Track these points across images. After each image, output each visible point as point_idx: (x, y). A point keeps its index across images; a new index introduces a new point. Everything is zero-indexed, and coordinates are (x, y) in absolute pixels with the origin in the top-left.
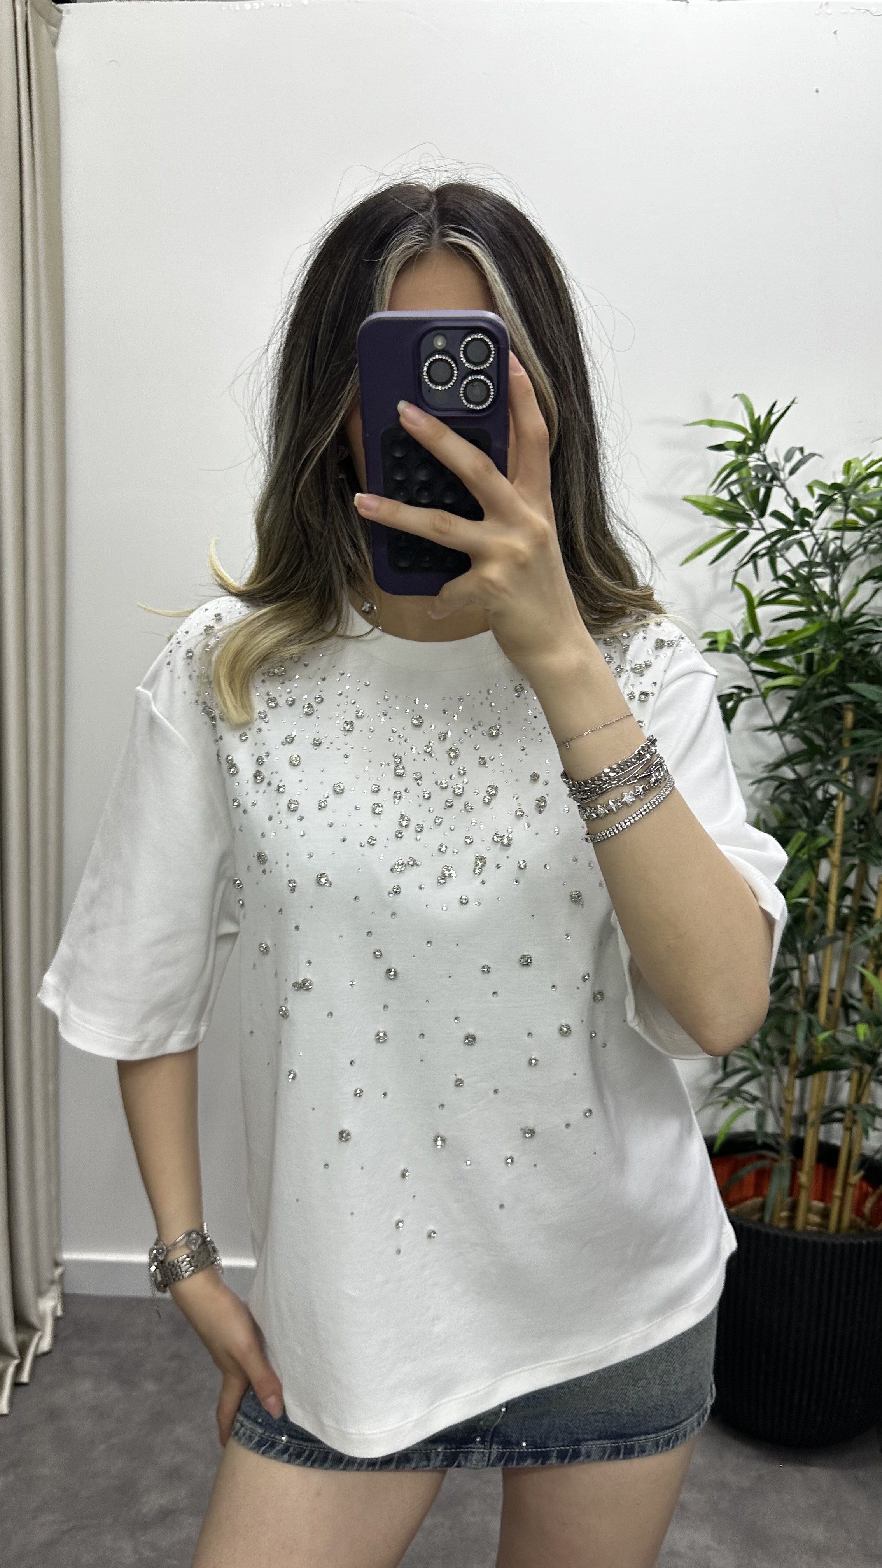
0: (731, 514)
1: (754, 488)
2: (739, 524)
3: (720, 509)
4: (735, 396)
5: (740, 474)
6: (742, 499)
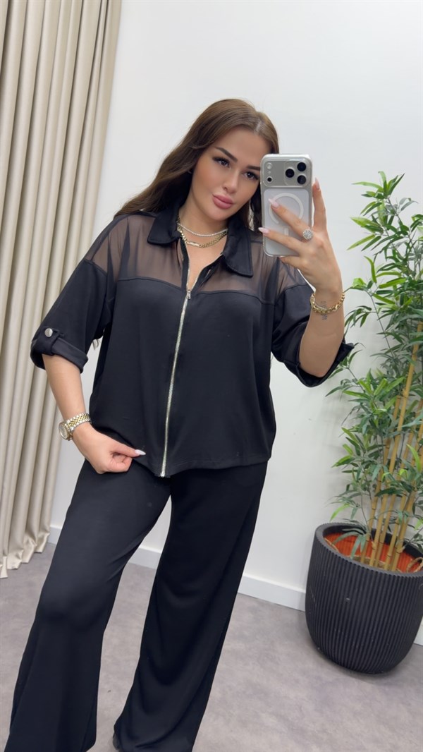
0: (373, 227)
1: (384, 215)
2: (376, 232)
3: (368, 225)
4: (379, 172)
5: (379, 208)
6: (378, 221)
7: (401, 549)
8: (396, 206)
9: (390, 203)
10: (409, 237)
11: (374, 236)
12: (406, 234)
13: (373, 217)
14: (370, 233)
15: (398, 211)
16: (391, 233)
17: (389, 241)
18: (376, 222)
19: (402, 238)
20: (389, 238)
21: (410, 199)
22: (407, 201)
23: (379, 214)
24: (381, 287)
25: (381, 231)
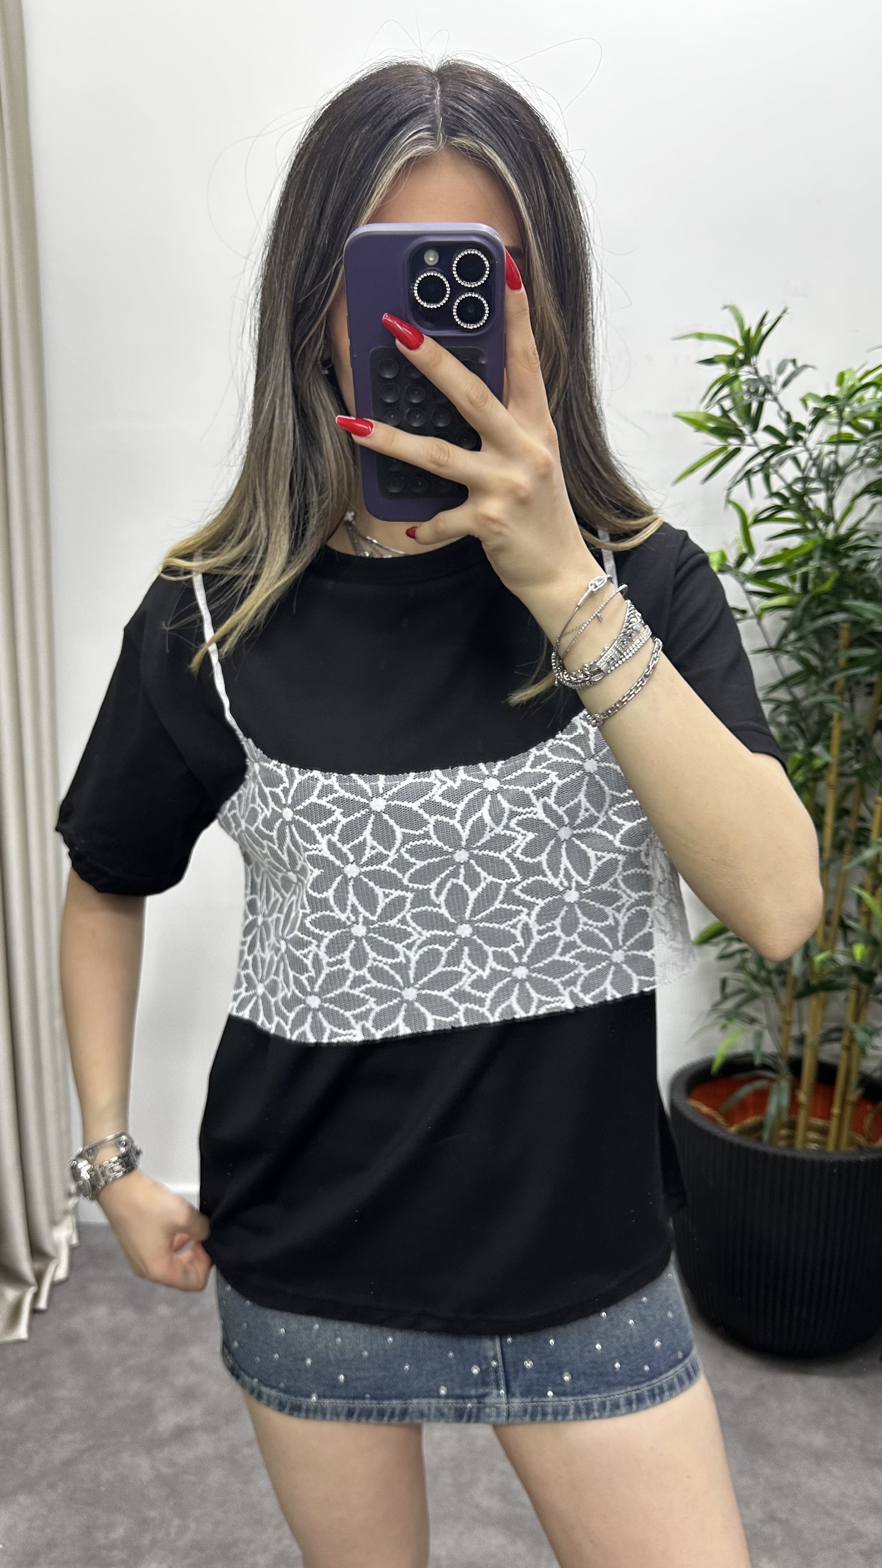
0: (723, 430)
1: (745, 403)
2: (731, 441)
3: (711, 425)
4: (725, 307)
5: (731, 388)
6: (733, 416)
7: (854, 1094)
8: (768, 377)
9: (756, 372)
10: (805, 443)
11: (724, 448)
12: (797, 438)
13: (722, 408)
14: (716, 442)
15: (775, 389)
16: (766, 440)
17: (760, 459)
18: (729, 418)
19: (790, 447)
20: (762, 452)
21: (794, 361)
22: (790, 368)
23: (734, 401)
24: (763, 562)
25: (740, 436)
